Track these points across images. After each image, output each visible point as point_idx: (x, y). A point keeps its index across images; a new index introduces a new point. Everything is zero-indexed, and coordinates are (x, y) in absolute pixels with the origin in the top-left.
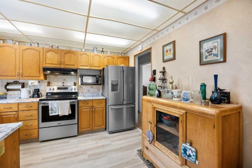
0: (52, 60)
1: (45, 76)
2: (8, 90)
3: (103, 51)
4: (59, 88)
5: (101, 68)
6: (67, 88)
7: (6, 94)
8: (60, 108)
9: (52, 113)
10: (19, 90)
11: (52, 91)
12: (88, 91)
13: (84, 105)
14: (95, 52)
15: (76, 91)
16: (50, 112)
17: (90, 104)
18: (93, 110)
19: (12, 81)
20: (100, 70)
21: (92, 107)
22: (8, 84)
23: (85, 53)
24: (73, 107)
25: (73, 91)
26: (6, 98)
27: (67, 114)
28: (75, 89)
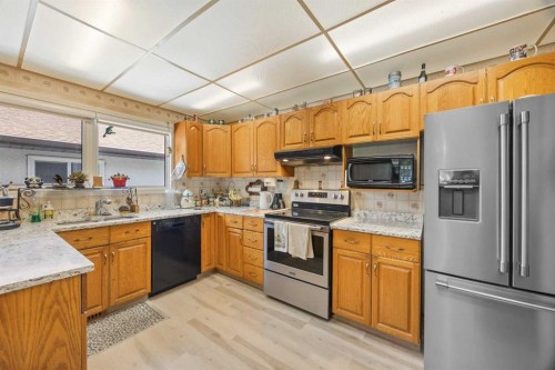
2: (251, 193)
3: (423, 74)
4: (311, 195)
5: (414, 133)
8: (296, 239)
9: (279, 246)
10: (257, 194)
11: (299, 199)
12: (380, 204)
13: (345, 245)
14: (395, 87)
15: (346, 202)
16: (276, 243)
17: (365, 247)
18: (372, 267)
19: (254, 180)
20: (411, 141)
21: (371, 256)
22: (251, 184)
23: (361, 98)
25: (338, 202)
26: (248, 205)
27: (304, 258)
28: (342, 198)
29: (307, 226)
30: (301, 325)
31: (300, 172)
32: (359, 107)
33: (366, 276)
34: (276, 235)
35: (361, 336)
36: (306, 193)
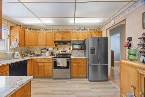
0: (59, 37)
1: (56, 45)
2: (42, 52)
3: (84, 29)
4: (62, 52)
5: (84, 40)
6: (65, 52)
7: (41, 54)
8: (62, 62)
9: (58, 65)
10: (45, 52)
11: (59, 53)
12: (76, 53)
13: (74, 62)
14: (80, 30)
15: (70, 53)
16: (57, 64)
17: (78, 61)
18: (79, 65)
19: (43, 48)
20: (83, 41)
21: (79, 63)
22: (42, 49)
23: (75, 31)
24: (68, 62)
25: (69, 53)
26: (41, 56)
27: (65, 66)
28: (69, 52)
29: (66, 59)
30: (66, 82)
31: (58, 46)
32: (74, 33)
33: (78, 67)
34: (57, 62)
35: (77, 79)
36: (60, 51)
